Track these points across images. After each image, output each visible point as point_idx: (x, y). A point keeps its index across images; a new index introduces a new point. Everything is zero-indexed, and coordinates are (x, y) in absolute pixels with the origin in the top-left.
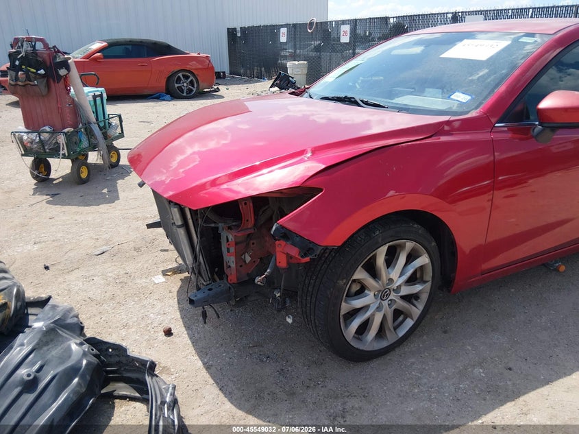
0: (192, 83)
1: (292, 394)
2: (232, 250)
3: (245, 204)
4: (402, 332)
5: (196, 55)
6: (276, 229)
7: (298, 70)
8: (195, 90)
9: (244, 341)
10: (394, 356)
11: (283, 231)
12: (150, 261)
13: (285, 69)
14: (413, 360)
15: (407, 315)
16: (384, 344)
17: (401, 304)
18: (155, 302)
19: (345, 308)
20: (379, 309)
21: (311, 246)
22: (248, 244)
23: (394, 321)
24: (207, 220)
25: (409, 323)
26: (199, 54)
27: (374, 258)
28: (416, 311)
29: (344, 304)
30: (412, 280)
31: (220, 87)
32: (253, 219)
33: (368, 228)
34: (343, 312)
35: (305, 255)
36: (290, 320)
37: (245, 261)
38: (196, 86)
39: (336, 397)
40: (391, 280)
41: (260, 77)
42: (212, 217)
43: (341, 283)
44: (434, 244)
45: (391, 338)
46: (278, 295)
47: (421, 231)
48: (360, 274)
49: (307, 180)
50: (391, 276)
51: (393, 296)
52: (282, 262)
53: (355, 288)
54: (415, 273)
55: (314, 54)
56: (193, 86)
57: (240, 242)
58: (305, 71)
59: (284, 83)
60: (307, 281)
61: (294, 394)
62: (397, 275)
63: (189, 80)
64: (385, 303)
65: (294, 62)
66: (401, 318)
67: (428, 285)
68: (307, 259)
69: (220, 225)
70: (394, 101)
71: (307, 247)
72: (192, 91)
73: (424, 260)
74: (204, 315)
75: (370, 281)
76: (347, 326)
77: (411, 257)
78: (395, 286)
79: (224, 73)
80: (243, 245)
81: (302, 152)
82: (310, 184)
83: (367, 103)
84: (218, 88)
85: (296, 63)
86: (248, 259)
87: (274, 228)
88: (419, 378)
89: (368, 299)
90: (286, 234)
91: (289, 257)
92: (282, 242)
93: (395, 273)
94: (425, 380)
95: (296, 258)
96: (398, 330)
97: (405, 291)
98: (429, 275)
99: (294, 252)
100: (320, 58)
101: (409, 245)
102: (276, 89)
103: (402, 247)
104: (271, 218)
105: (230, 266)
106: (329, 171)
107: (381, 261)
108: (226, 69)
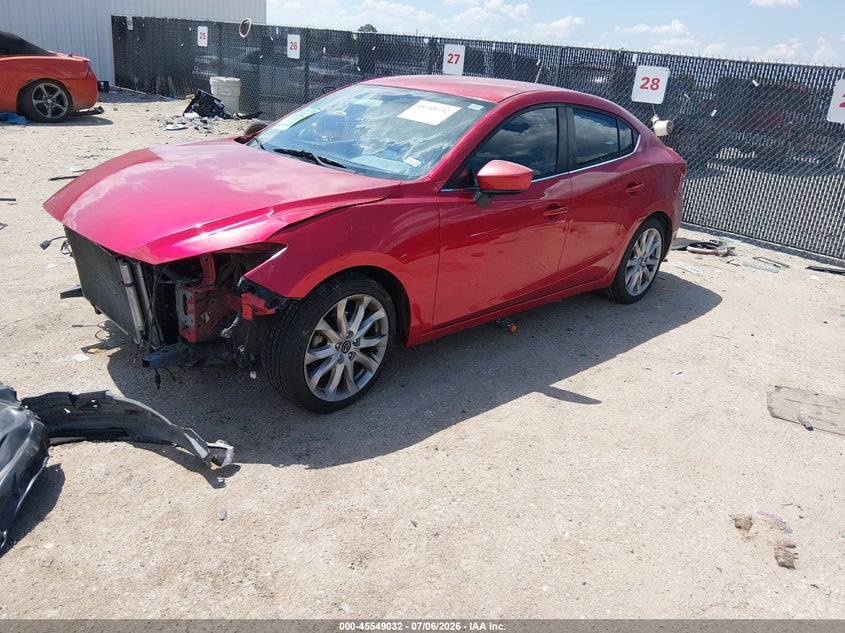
0: (60, 99)
1: (257, 444)
2: (191, 307)
3: (207, 260)
4: (362, 385)
5: (66, 57)
6: (243, 281)
7: (227, 90)
8: (65, 110)
9: (200, 409)
10: (354, 408)
11: (249, 284)
12: (63, 340)
13: (207, 86)
14: (372, 409)
15: (367, 369)
16: (345, 396)
17: (360, 357)
18: (84, 380)
19: (309, 358)
20: (340, 361)
21: (277, 297)
22: (207, 303)
23: (355, 376)
24: (165, 278)
25: (369, 376)
26: (71, 56)
27: (335, 310)
28: (375, 364)
29: (307, 354)
30: (370, 334)
31: (104, 105)
32: (214, 275)
33: (329, 282)
34: (306, 362)
35: (271, 307)
36: (253, 376)
37: (205, 320)
38: (67, 104)
39: (301, 442)
40: (351, 333)
41: (166, 94)
42: (169, 274)
43: (305, 333)
44: (389, 299)
45: (352, 390)
46: (242, 350)
47: (377, 286)
48: (322, 326)
49: (273, 235)
50: (351, 329)
51: (353, 348)
52: (248, 314)
53: (318, 340)
54: (372, 327)
55: (247, 66)
56: (62, 103)
57: (201, 300)
58: (237, 92)
59: (207, 107)
60: (271, 335)
61: (260, 444)
62: (355, 328)
63: (57, 95)
64: (346, 356)
65: (220, 78)
66: (361, 372)
67: (386, 338)
68: (272, 311)
69: (179, 283)
70: (354, 160)
71: (273, 300)
72: (61, 111)
73: (381, 314)
74: (158, 380)
75: (331, 333)
76: (310, 377)
77: (369, 312)
78: (354, 339)
79: (106, 83)
80: (203, 303)
81: (265, 210)
82: (273, 240)
83: (325, 161)
84: (100, 108)
85: (224, 79)
86: (207, 318)
87: (240, 281)
88: (377, 422)
89: (330, 351)
90: (252, 287)
91: (255, 310)
92: (249, 295)
93: (354, 328)
94: (382, 423)
95: (262, 310)
96: (358, 383)
97: (364, 344)
98: (385, 330)
99: (261, 304)
100: (257, 73)
101: (367, 299)
102: (194, 115)
103: (360, 301)
104: (232, 276)
105: (187, 327)
106: (292, 228)
107: (341, 313)
108: (110, 78)
